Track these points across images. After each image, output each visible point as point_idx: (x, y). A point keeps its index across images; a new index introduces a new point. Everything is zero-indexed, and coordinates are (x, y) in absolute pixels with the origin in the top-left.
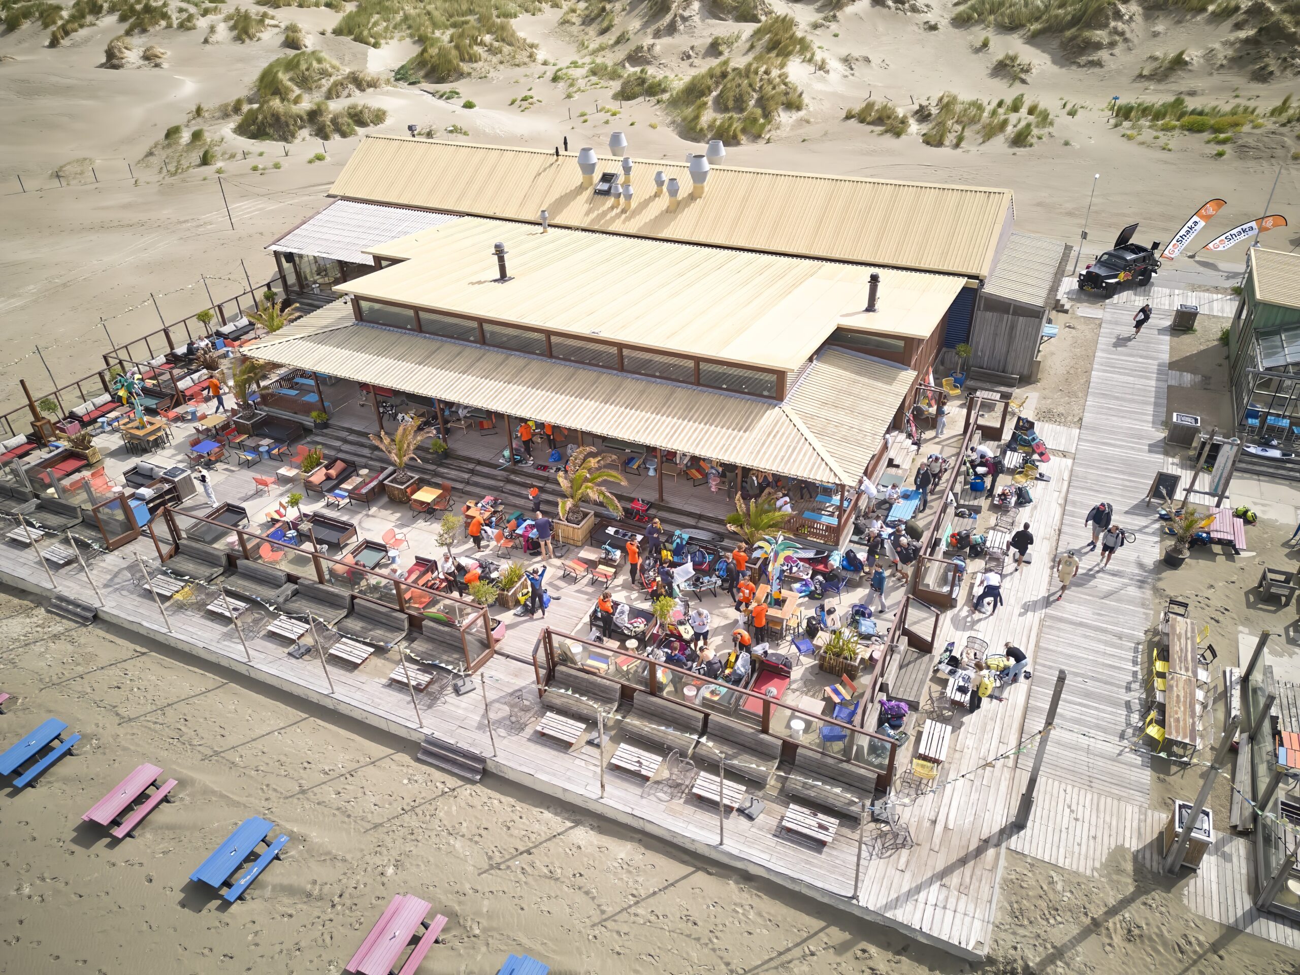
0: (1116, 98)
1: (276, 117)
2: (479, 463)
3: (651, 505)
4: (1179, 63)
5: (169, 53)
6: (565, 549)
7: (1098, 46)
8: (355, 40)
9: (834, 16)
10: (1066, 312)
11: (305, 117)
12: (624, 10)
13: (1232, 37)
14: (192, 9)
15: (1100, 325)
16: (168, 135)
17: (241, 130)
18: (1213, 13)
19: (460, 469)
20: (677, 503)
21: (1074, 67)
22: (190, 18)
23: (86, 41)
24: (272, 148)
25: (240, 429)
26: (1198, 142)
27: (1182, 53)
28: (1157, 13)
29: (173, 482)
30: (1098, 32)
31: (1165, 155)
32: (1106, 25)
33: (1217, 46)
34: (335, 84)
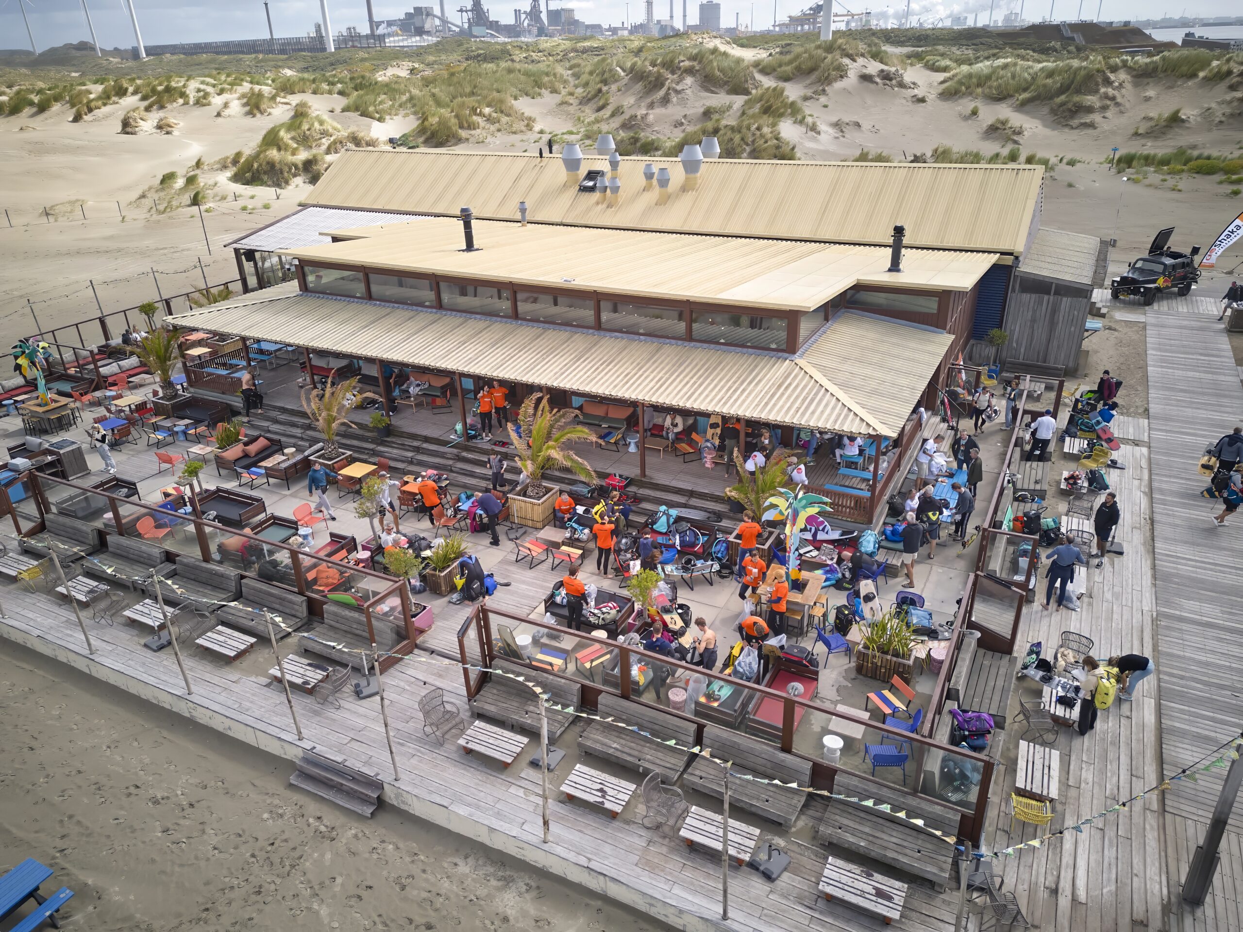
0: (1115, 150)
1: (271, 165)
2: (427, 439)
3: (631, 482)
4: (1175, 120)
5: (182, 124)
6: (521, 531)
7: (1090, 110)
8: (361, 115)
9: (824, 90)
10: (1103, 316)
11: (300, 166)
12: (619, 90)
13: (1229, 97)
14: (209, 89)
15: (1144, 328)
16: (163, 182)
17: (236, 178)
18: (1204, 78)
19: (403, 447)
20: (662, 479)
21: (1066, 130)
22: (206, 95)
23: (106, 117)
24: (264, 193)
25: (158, 410)
26: (1208, 184)
27: (1178, 111)
28: (1146, 80)
29: (58, 454)
30: (1089, 97)
31: (1175, 195)
32: (1097, 91)
33: (1213, 105)
34: (335, 142)
